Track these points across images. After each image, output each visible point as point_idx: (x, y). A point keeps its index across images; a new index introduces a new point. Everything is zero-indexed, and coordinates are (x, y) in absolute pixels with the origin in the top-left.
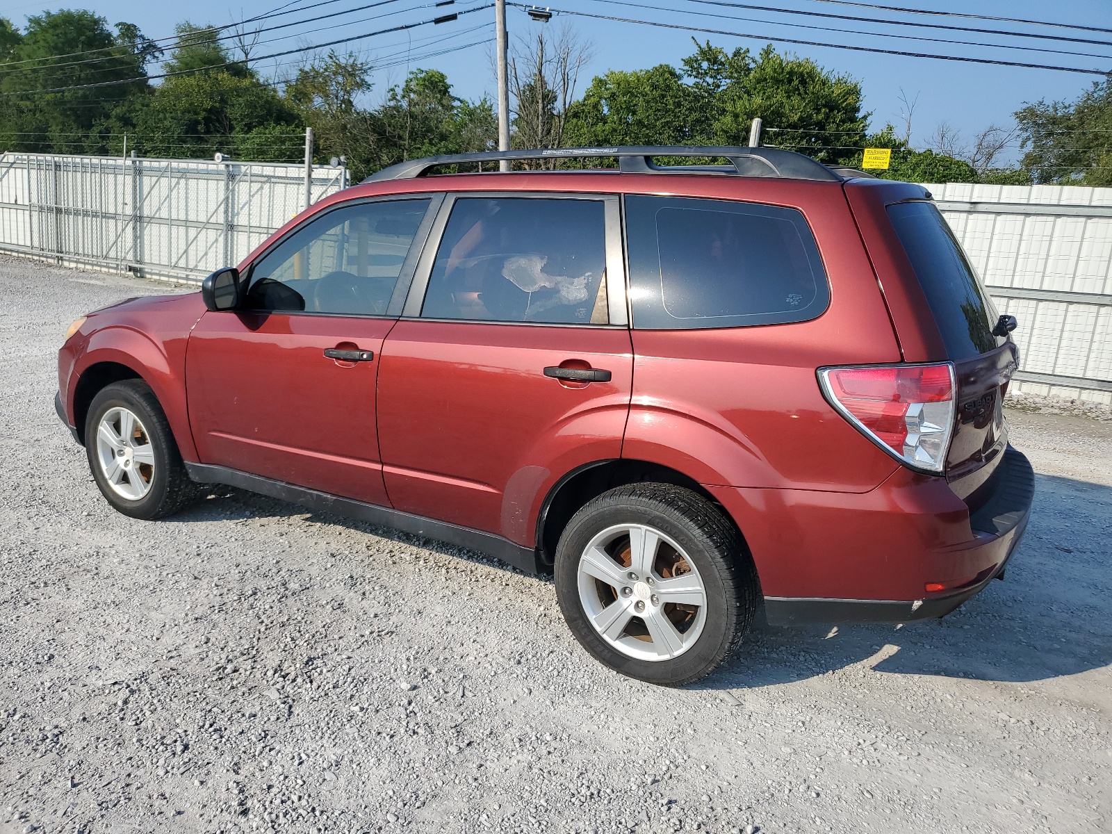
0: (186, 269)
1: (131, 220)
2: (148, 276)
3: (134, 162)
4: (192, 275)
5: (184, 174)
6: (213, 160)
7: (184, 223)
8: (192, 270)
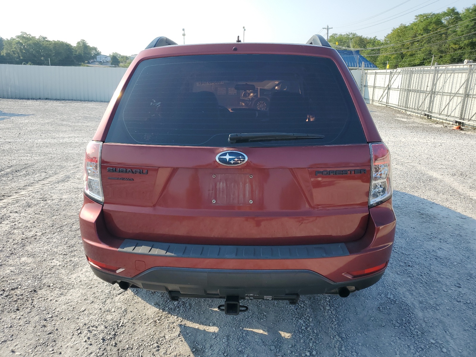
0: (446, 116)
1: (429, 93)
2: (433, 118)
3: (436, 67)
4: (449, 118)
5: (453, 71)
6: (463, 63)
7: (449, 94)
8: (449, 116)
